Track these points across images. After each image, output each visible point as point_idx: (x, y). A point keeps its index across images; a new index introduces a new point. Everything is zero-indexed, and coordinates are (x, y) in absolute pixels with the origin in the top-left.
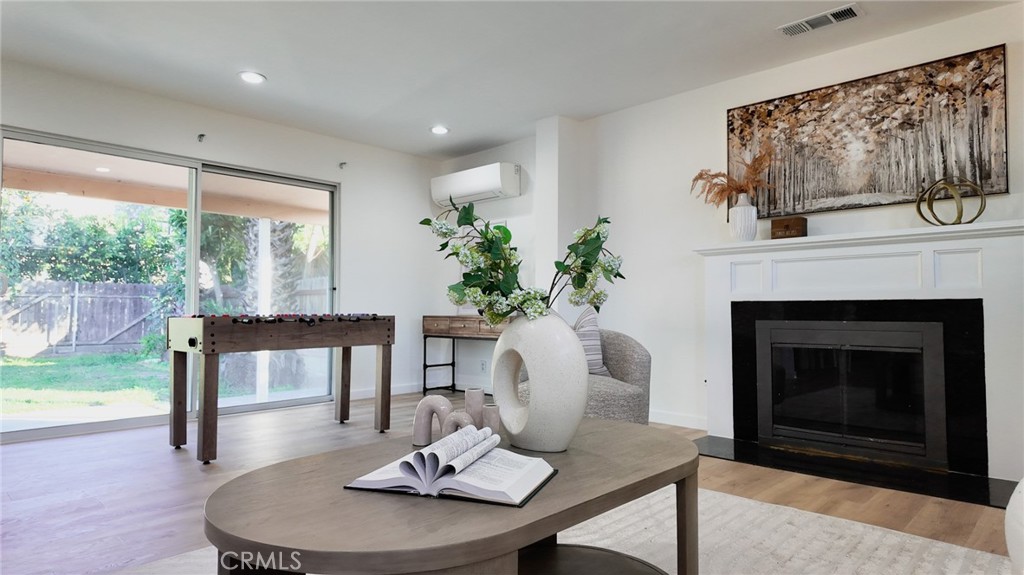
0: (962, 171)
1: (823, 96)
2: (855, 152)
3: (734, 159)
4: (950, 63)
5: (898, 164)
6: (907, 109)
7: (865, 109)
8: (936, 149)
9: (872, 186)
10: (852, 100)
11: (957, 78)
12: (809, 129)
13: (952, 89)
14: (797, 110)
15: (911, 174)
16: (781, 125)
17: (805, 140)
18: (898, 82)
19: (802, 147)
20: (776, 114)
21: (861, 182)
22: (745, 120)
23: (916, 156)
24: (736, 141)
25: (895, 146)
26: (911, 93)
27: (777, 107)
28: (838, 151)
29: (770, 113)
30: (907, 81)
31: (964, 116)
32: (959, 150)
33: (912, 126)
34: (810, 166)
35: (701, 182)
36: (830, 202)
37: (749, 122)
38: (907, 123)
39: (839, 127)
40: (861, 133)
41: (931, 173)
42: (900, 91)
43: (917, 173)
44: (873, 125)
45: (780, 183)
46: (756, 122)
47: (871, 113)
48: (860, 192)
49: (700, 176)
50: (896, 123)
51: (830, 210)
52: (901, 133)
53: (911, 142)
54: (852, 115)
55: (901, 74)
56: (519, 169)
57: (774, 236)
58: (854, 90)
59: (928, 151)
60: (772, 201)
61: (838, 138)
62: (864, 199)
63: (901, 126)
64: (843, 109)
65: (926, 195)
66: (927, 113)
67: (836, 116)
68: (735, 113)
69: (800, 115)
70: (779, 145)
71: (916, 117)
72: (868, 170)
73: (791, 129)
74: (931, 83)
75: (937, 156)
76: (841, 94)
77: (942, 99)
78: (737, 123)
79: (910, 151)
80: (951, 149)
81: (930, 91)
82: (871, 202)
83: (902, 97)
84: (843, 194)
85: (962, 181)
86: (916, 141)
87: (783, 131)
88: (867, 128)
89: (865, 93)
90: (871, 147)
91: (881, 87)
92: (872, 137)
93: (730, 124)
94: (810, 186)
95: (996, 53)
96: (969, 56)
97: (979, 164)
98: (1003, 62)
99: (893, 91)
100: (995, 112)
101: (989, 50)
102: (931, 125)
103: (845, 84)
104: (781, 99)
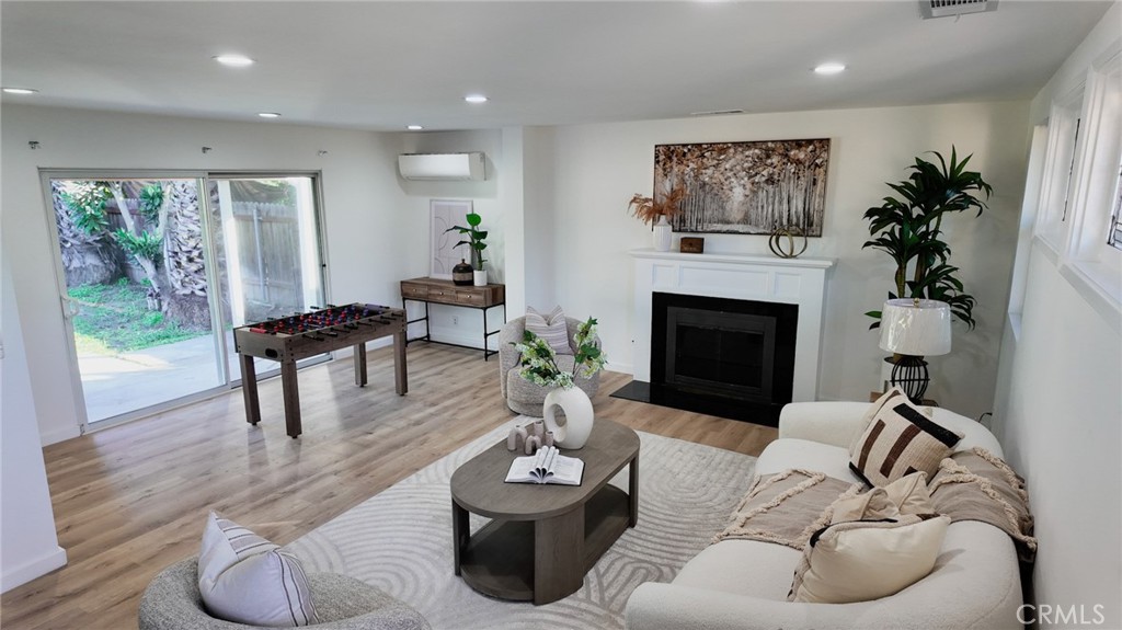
0: (798, 219)
1: (721, 148)
2: (738, 194)
3: (659, 185)
4: (799, 144)
5: (762, 207)
6: (771, 170)
7: (746, 165)
8: (785, 201)
9: (746, 220)
10: (739, 157)
11: (802, 156)
12: (710, 172)
13: (798, 162)
14: (703, 156)
15: (769, 216)
16: (691, 165)
17: (707, 179)
18: (767, 150)
19: (705, 184)
20: (689, 156)
21: (739, 216)
22: (668, 155)
23: (773, 204)
24: (661, 171)
25: (762, 195)
26: (775, 160)
27: (689, 150)
28: (728, 192)
29: (684, 155)
30: (773, 150)
31: (803, 182)
32: (797, 204)
33: (773, 183)
34: (708, 199)
35: (634, 205)
36: (719, 227)
37: (670, 158)
38: (770, 180)
39: (730, 174)
40: (742, 182)
41: (781, 217)
42: (768, 157)
43: (773, 215)
44: (750, 177)
45: (688, 208)
46: (675, 159)
47: (750, 168)
48: (738, 223)
49: (634, 200)
50: (764, 179)
51: (719, 232)
52: (766, 187)
53: (771, 194)
54: (738, 167)
55: (770, 145)
56: (483, 157)
57: (682, 251)
58: (740, 149)
59: (781, 203)
60: (682, 220)
61: (727, 182)
62: (740, 228)
63: (767, 181)
64: (732, 162)
65: (776, 232)
66: (782, 175)
67: (727, 166)
68: (661, 149)
69: (705, 160)
70: (689, 180)
71: (776, 177)
72: (744, 208)
73: (698, 169)
74: (787, 155)
75: (785, 206)
76: (732, 150)
77: (792, 168)
78: (662, 157)
79: (770, 200)
80: (794, 202)
81: (785, 160)
82: (745, 230)
83: (769, 161)
84: (728, 223)
85: (797, 225)
86: (774, 193)
87: (692, 170)
88: (746, 179)
89: (747, 153)
90: (747, 193)
91: (757, 151)
92: (749, 186)
93: (657, 157)
94: (708, 214)
95: (824, 143)
96: (810, 142)
97: (807, 215)
98: (827, 151)
99: (764, 156)
100: (820, 183)
101: (821, 140)
102: (783, 184)
103: (735, 144)
104: (693, 145)
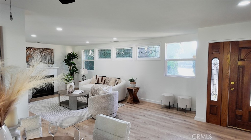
1: (35, 49)
4: (49, 49)
7: (40, 52)
8: (47, 58)
11: (49, 51)
12: (33, 53)
13: (49, 52)
14: (31, 50)
16: (28, 51)
18: (43, 50)
20: (28, 49)
25: (43, 57)
26: (45, 51)
27: (28, 48)
31: (50, 55)
32: (50, 59)
38: (44, 55)
39: (37, 53)
40: (39, 55)
41: (47, 61)
42: (44, 51)
44: (41, 54)
61: (36, 55)
64: (37, 51)
66: (46, 54)
69: (31, 51)
73: (30, 52)
74: (47, 51)
75: (48, 59)
76: (37, 49)
77: (48, 53)
79: (45, 58)
80: (49, 58)
82: (41, 63)
83: (44, 52)
87: (29, 52)
89: (40, 50)
92: (41, 56)
95: (53, 49)
96: (50, 49)
97: (51, 61)
98: (53, 51)
99: (43, 51)
100: (53, 56)
101: (52, 49)
102: (47, 56)
103: (37, 48)
104: (28, 47)
